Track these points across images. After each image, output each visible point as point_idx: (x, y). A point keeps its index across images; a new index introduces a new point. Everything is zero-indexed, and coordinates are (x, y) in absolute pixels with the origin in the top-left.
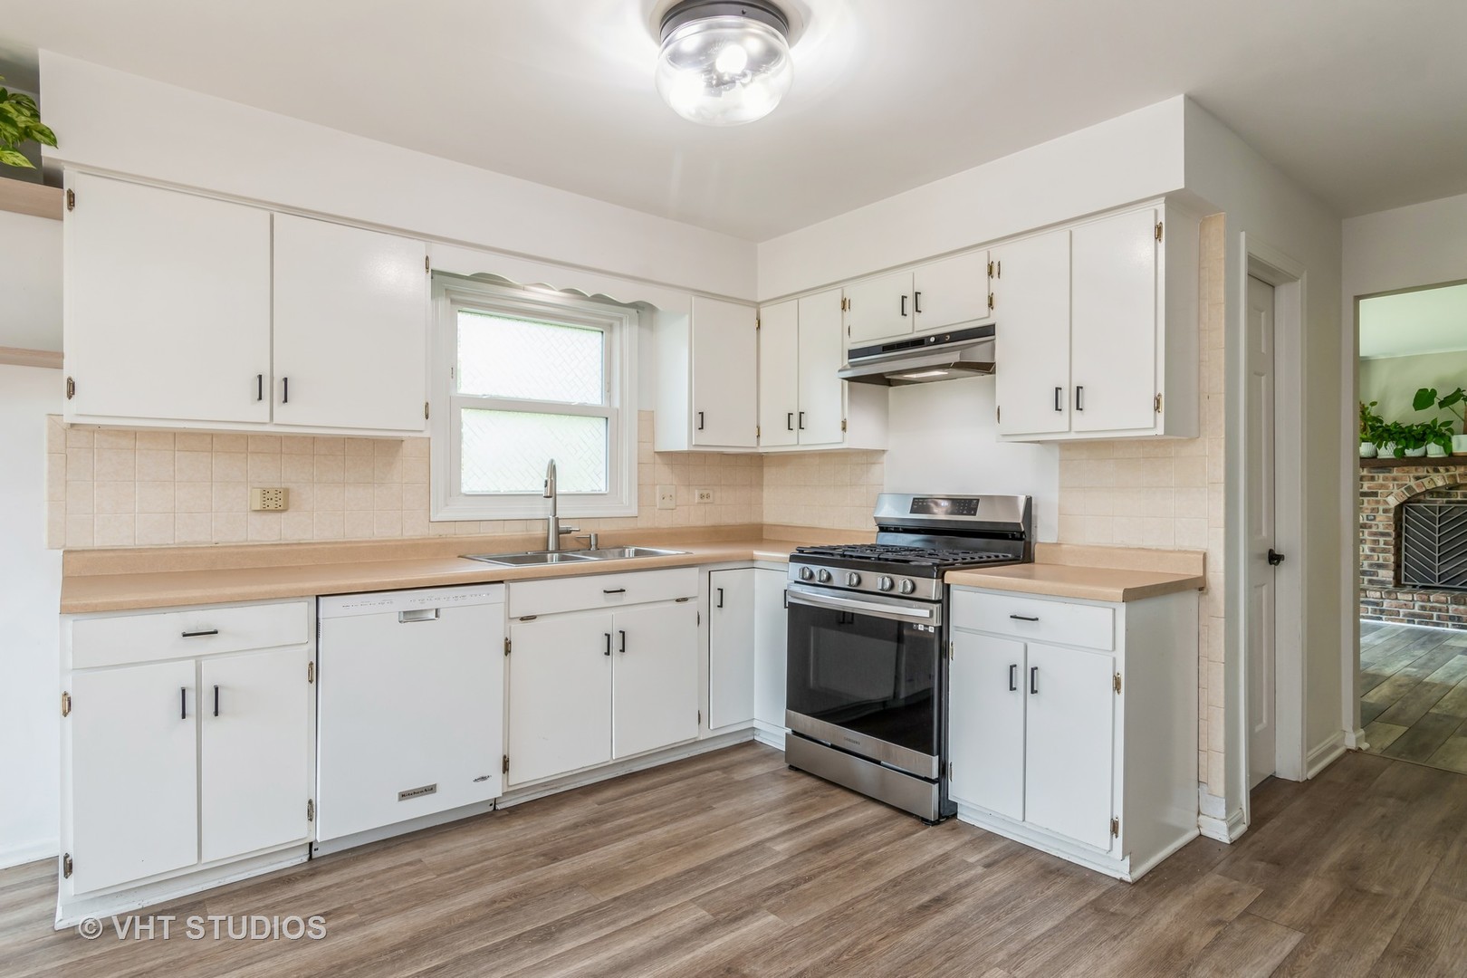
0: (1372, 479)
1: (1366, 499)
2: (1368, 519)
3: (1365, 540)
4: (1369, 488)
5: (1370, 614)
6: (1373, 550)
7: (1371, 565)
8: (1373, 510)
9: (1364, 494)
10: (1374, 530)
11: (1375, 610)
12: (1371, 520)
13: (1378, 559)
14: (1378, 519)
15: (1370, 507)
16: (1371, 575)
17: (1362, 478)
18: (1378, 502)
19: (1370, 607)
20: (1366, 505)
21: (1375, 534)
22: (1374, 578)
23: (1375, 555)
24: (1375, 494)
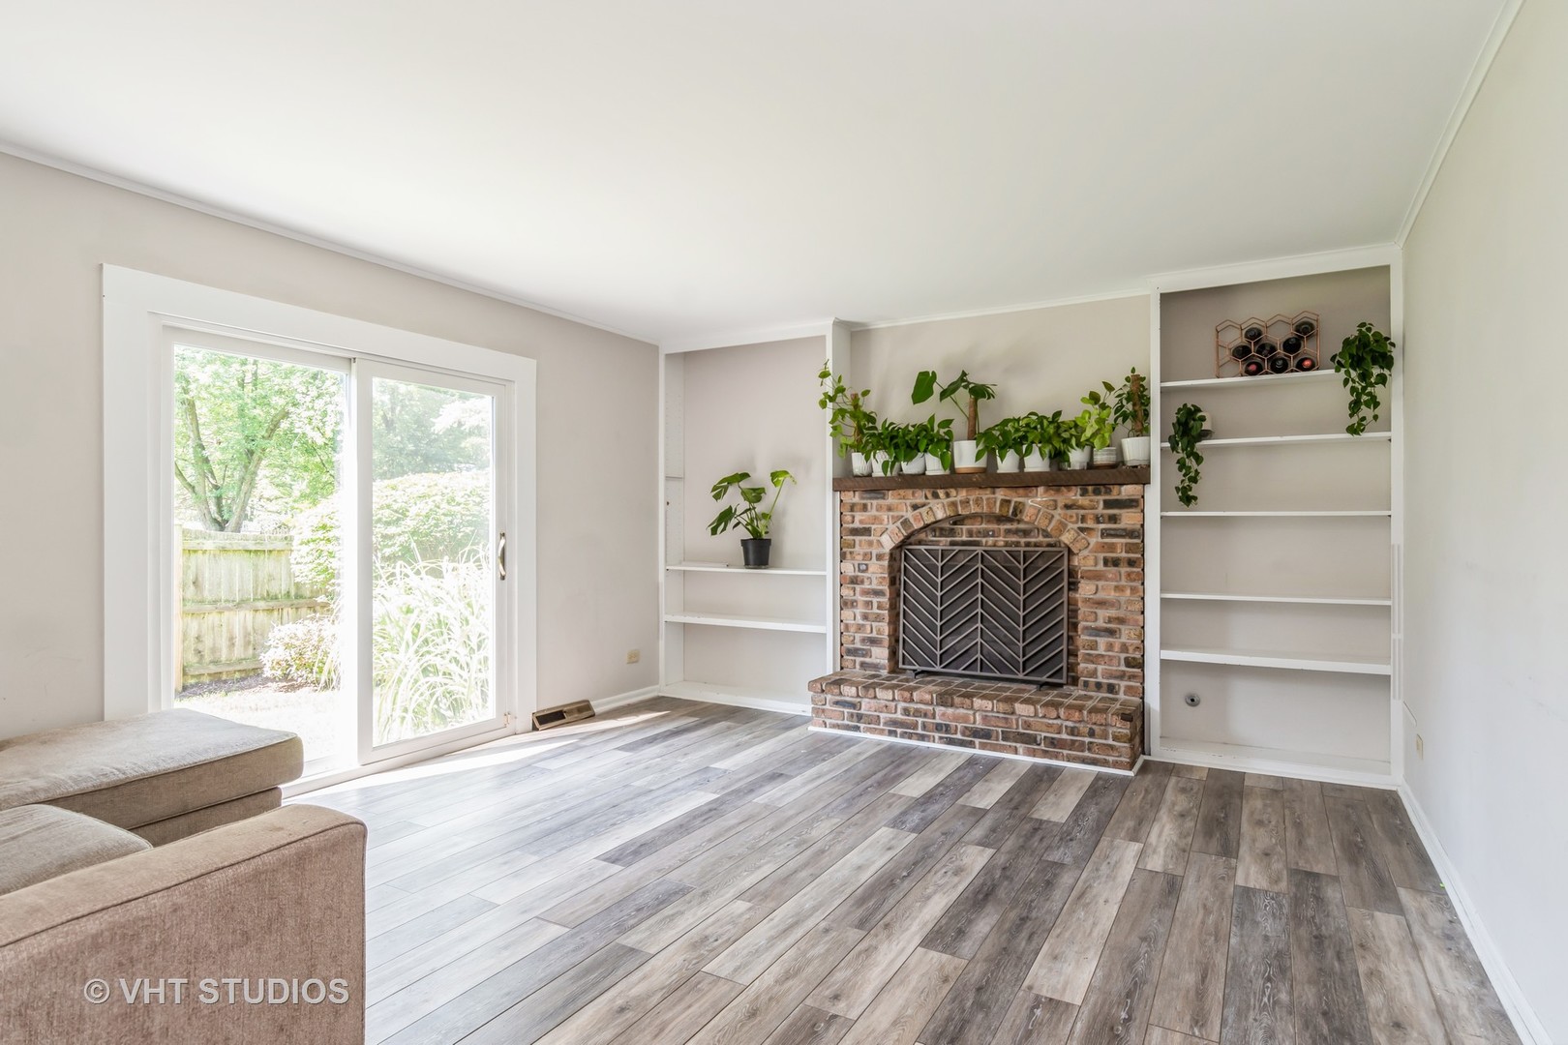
0: (865, 508)
1: (857, 539)
2: (859, 570)
3: (856, 601)
4: (861, 522)
5: (846, 722)
6: (865, 617)
7: (863, 640)
8: (865, 554)
9: (855, 532)
10: (866, 586)
11: (852, 715)
12: (863, 571)
13: (872, 632)
14: (871, 569)
15: (862, 552)
16: (863, 656)
17: (852, 508)
18: (870, 544)
19: (846, 710)
20: (857, 549)
21: (866, 593)
22: (867, 660)
23: (868, 624)
24: (867, 531)
